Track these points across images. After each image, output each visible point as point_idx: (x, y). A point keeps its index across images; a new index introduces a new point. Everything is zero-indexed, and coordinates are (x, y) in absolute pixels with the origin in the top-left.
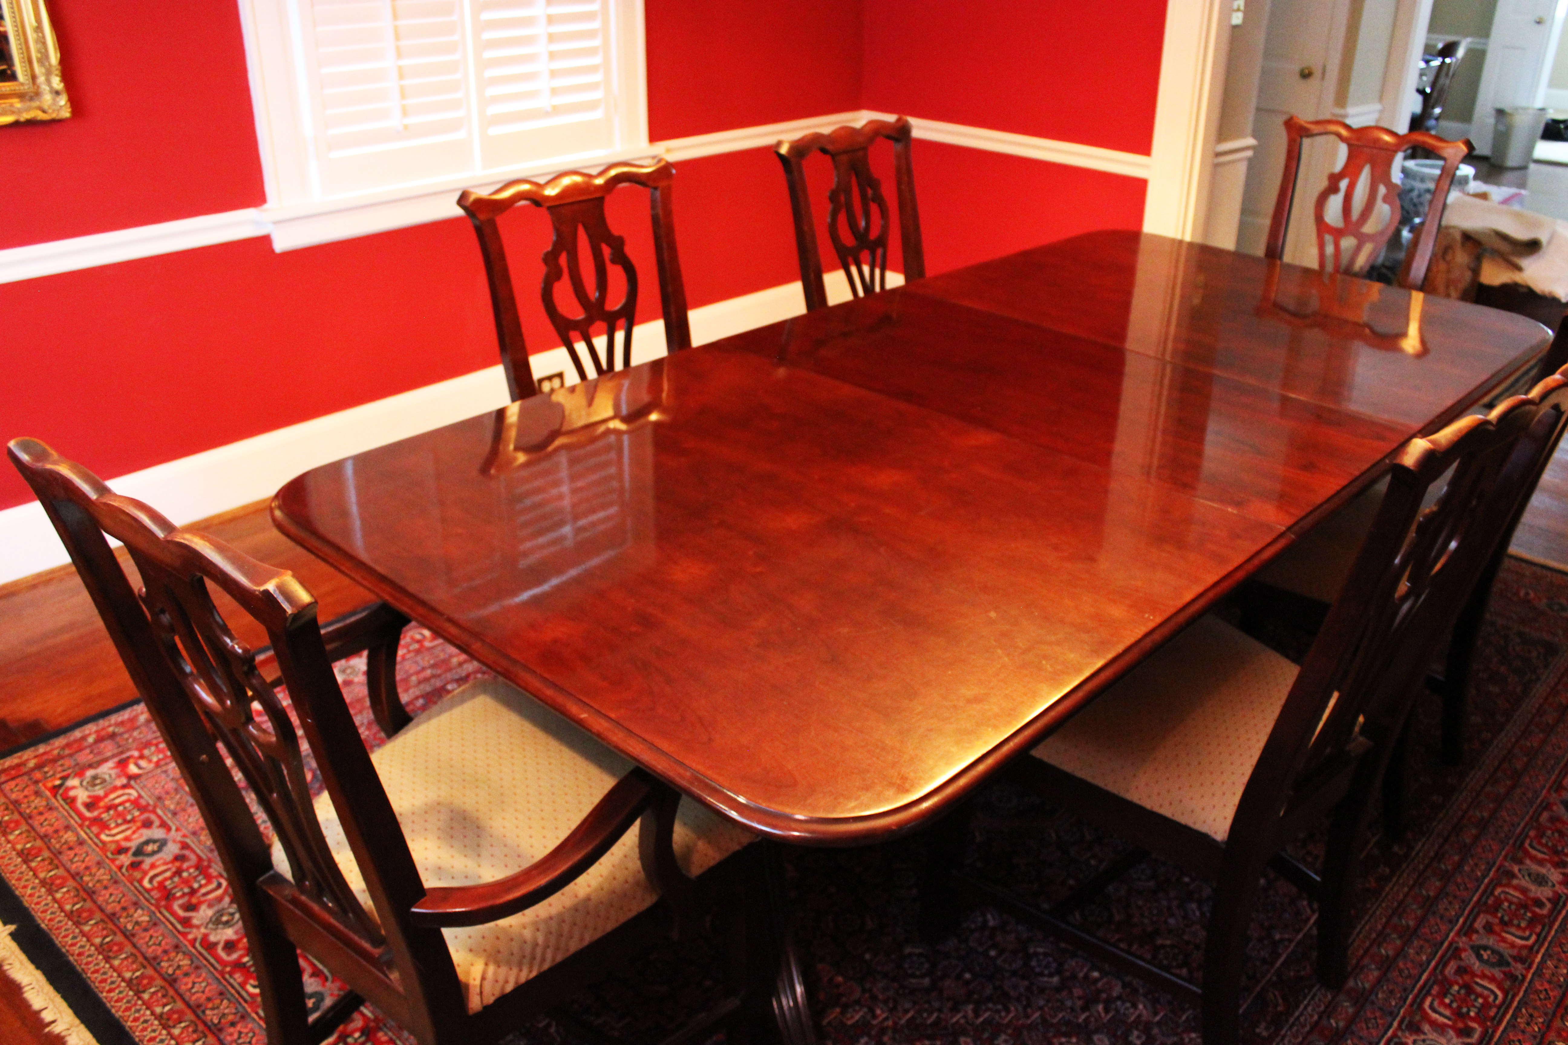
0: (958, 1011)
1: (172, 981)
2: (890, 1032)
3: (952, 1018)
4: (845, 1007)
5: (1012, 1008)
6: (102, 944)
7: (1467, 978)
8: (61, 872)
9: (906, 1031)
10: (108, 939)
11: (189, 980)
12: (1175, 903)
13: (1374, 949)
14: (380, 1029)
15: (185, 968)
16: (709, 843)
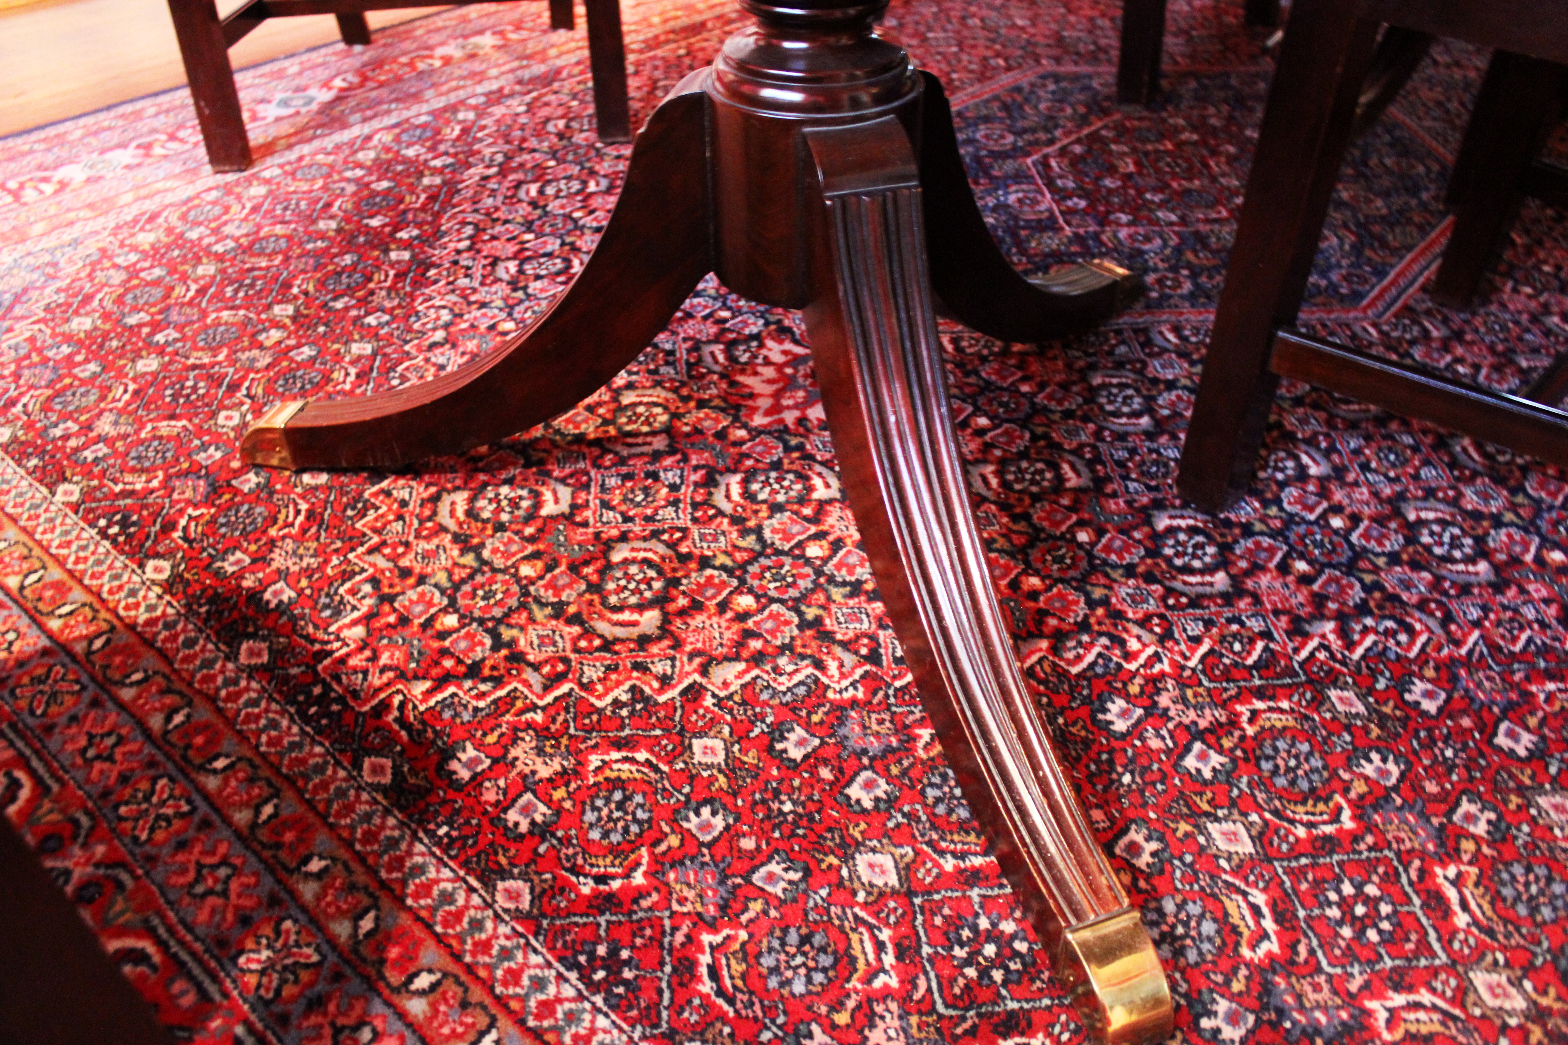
0: (1307, 636)
2: (1170, 683)
3: (1296, 650)
4: (1058, 638)
5: (1418, 626)
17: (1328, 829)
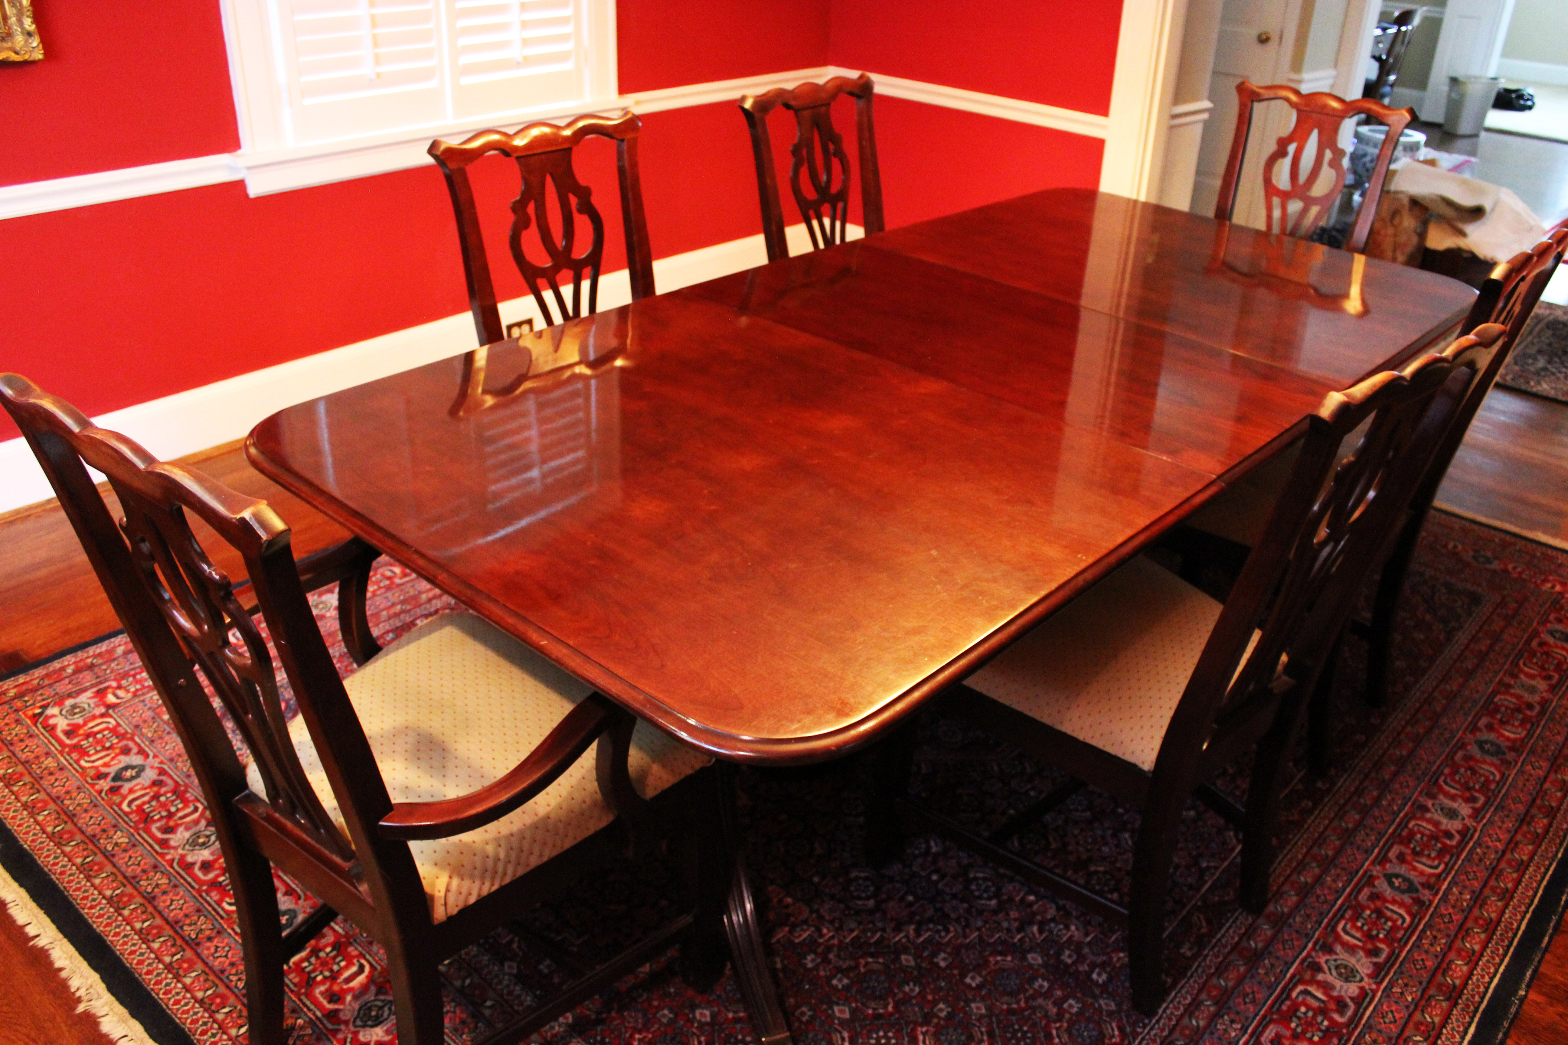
0: (900, 931)
1: (150, 899)
2: (835, 949)
3: (894, 937)
4: (793, 927)
5: (952, 929)
6: (82, 864)
7: (1379, 903)
8: (42, 796)
9: (850, 949)
10: (88, 860)
11: (168, 898)
12: (1110, 832)
13: (1294, 877)
14: (351, 944)
15: (163, 887)
16: (664, 766)
17: (881, 1011)
